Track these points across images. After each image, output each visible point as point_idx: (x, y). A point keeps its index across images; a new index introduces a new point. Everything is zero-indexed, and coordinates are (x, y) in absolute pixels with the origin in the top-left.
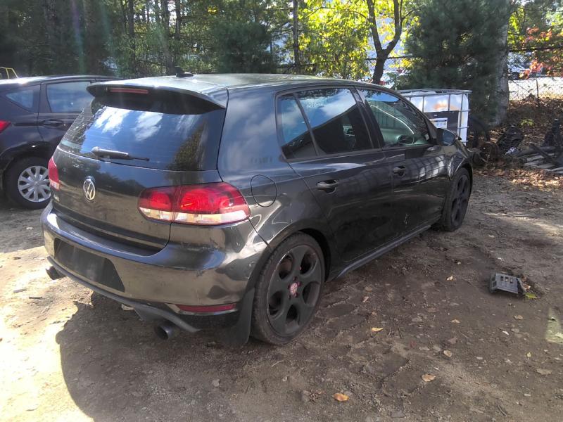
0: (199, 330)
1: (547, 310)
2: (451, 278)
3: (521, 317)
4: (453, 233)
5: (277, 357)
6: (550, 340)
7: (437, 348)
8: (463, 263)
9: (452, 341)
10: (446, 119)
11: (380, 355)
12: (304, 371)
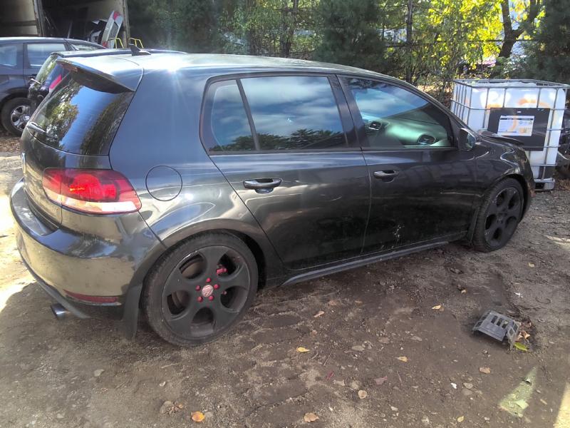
0: (89, 317)
1: (530, 369)
2: (438, 307)
3: (487, 371)
4: (486, 255)
5: (173, 359)
6: (503, 407)
7: (355, 385)
8: (469, 292)
9: (379, 381)
10: (533, 117)
11: (284, 379)
12: (187, 380)
